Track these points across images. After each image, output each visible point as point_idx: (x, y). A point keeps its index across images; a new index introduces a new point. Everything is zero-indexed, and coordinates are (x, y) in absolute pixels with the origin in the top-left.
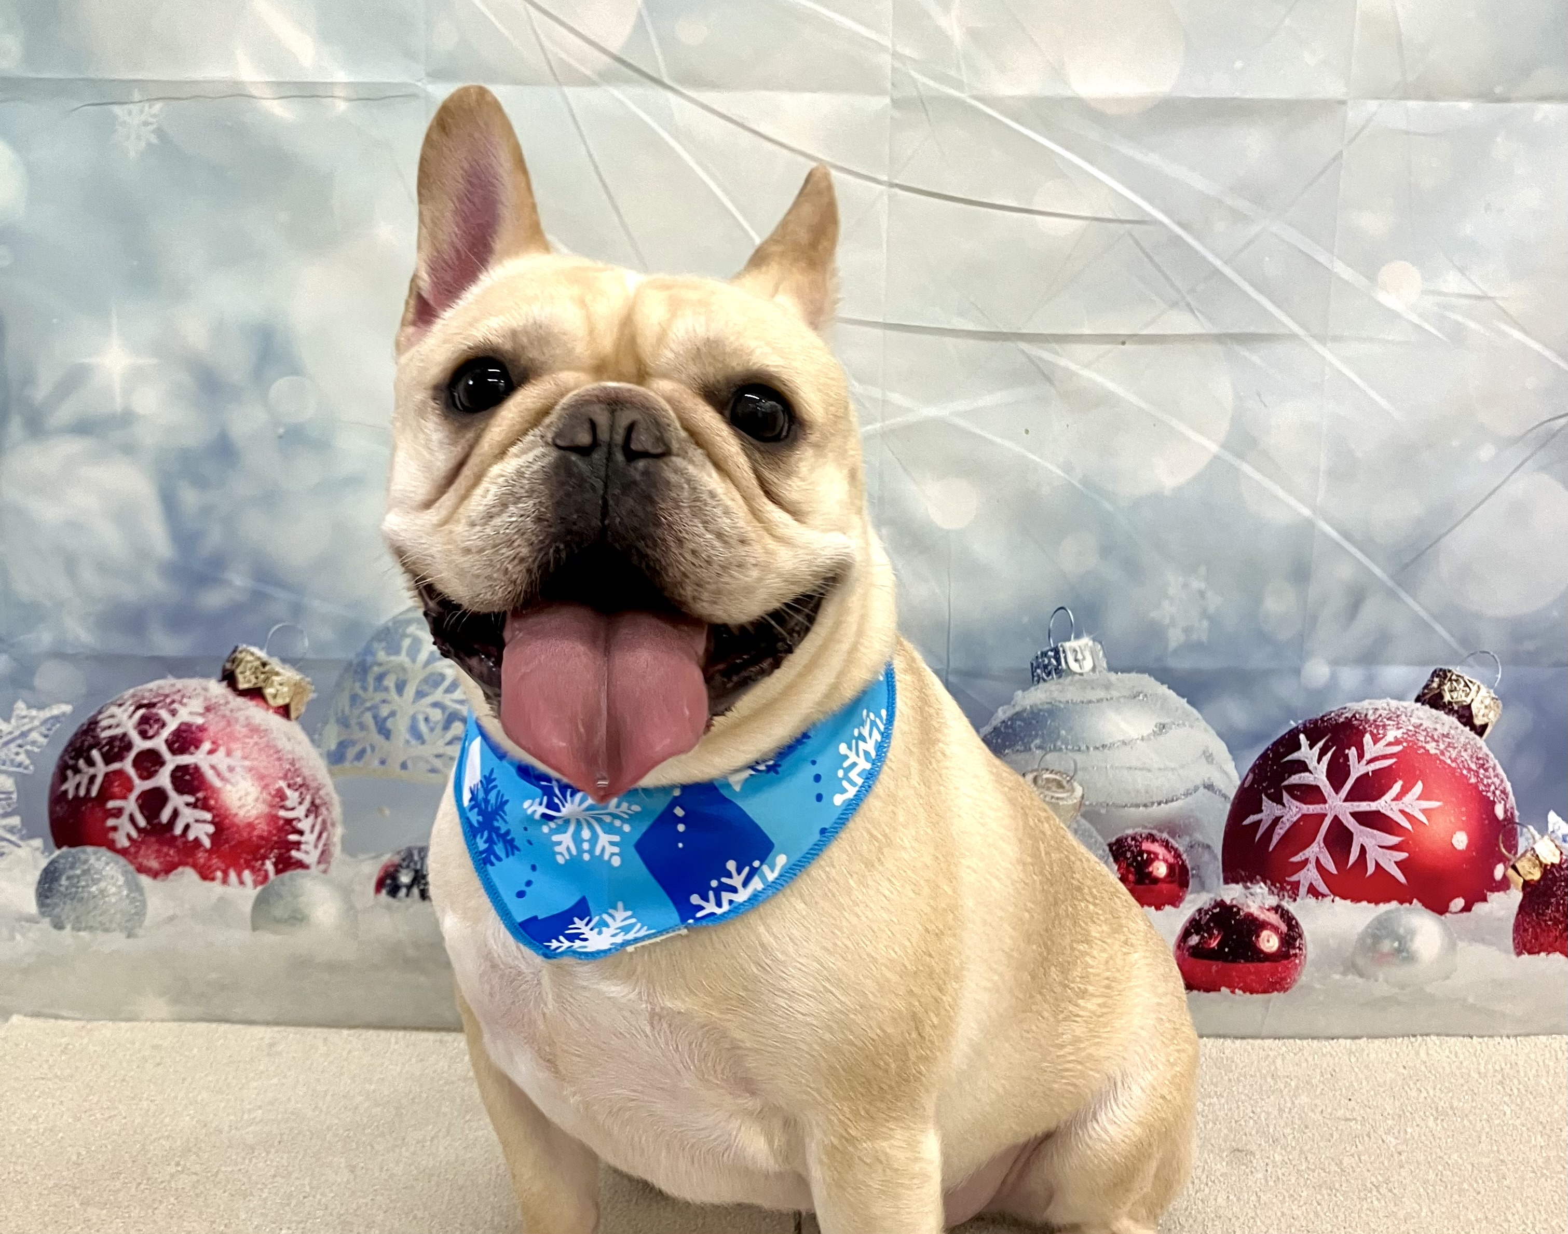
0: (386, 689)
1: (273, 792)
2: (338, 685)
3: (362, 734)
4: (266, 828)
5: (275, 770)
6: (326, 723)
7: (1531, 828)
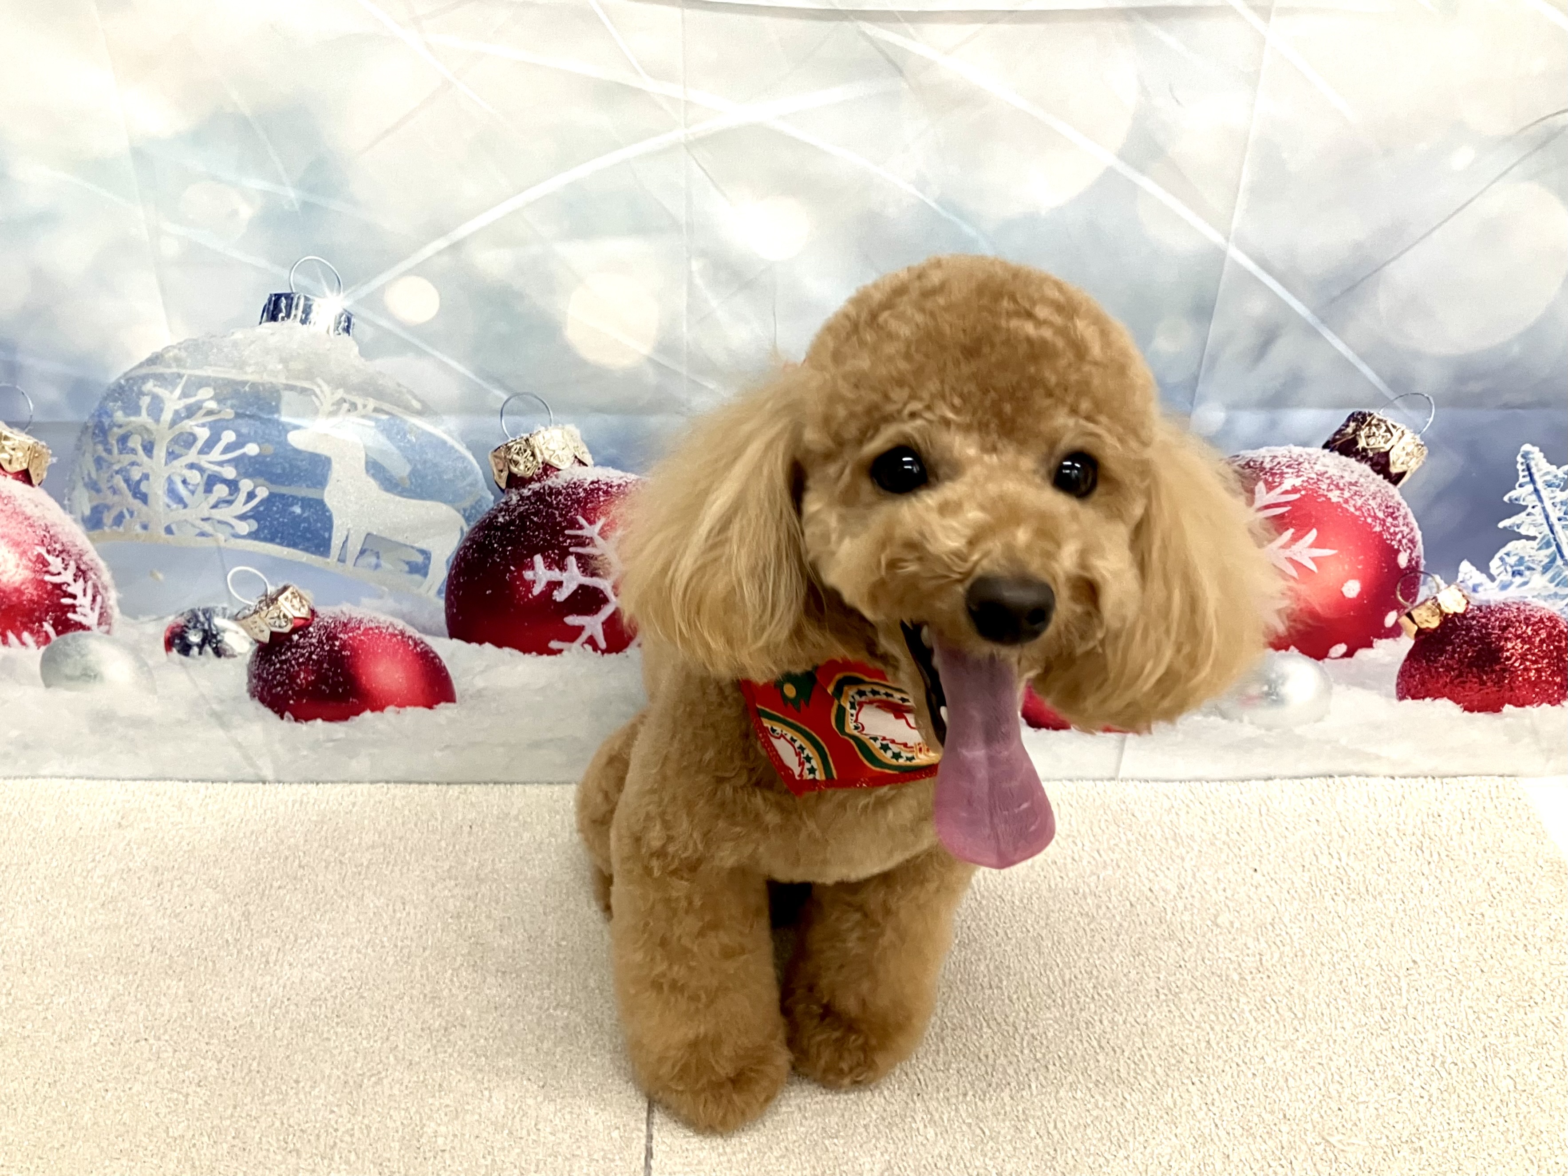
0: (133, 451)
1: (34, 559)
2: (78, 448)
3: (116, 498)
4: (35, 593)
5: (29, 537)
6: (74, 489)
7: (1437, 578)
